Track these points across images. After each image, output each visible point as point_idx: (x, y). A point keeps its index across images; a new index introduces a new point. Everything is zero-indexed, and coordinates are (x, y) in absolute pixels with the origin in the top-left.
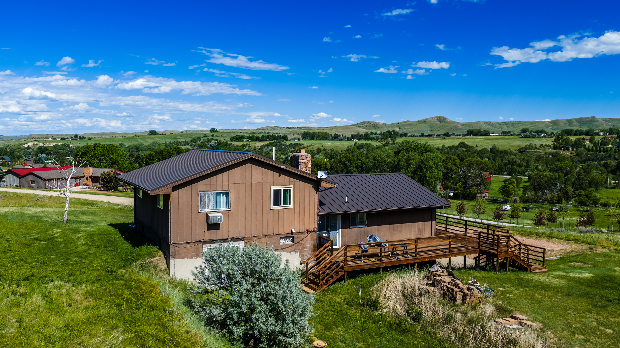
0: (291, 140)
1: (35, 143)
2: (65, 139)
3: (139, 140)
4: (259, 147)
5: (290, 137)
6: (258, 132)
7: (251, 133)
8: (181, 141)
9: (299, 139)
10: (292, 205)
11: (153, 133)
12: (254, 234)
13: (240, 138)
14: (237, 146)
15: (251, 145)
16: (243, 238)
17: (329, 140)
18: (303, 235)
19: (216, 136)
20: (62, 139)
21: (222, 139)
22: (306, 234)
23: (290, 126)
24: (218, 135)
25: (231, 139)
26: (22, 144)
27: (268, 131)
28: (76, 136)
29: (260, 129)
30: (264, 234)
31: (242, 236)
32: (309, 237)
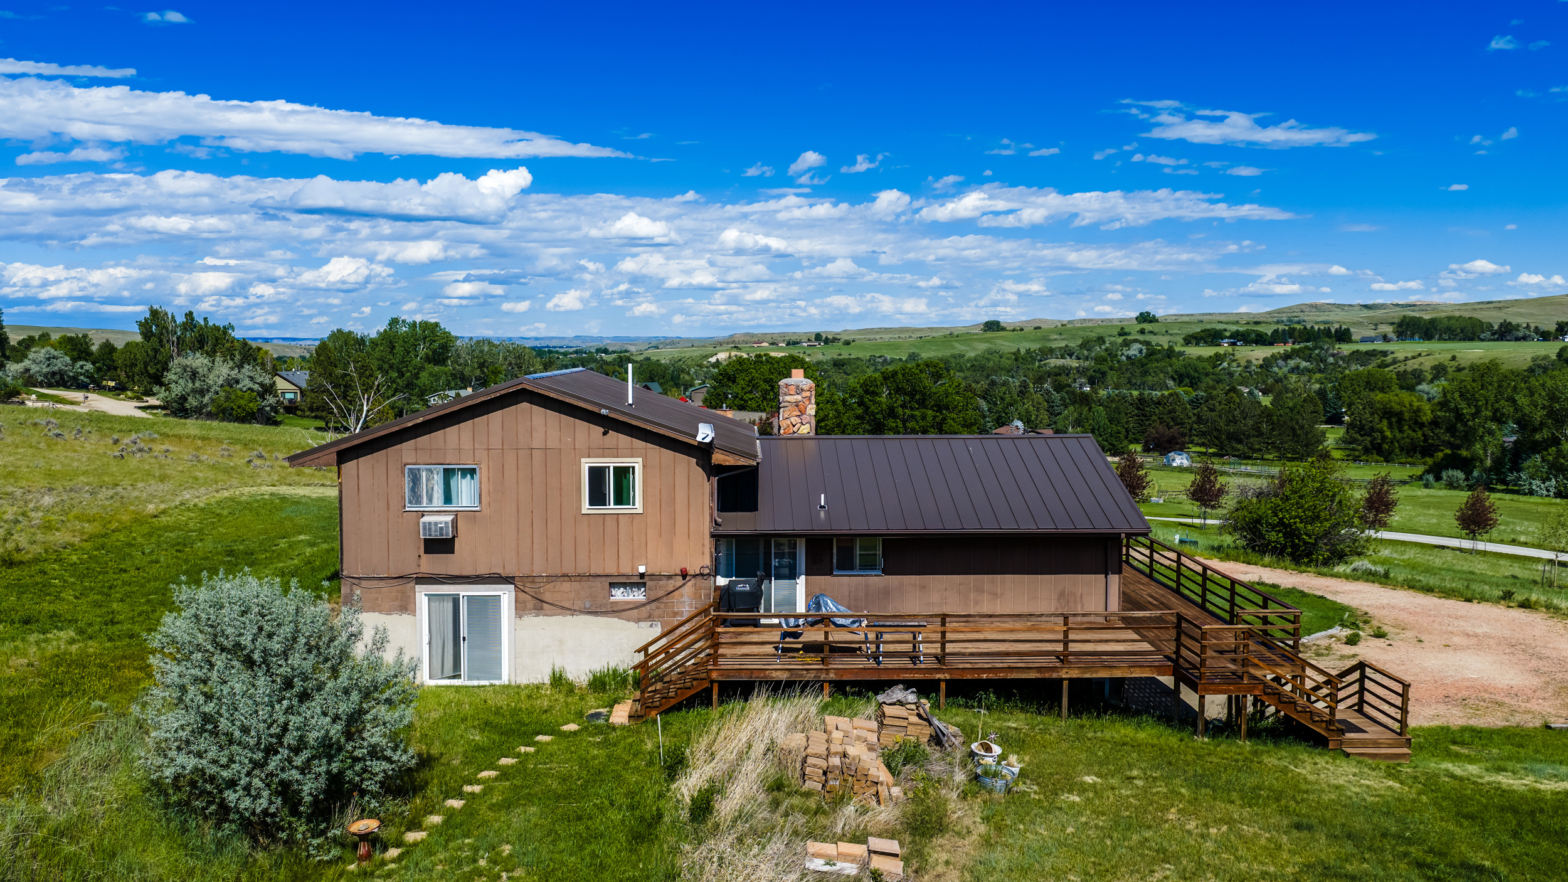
0: (1364, 340)
1: (733, 354)
2: (795, 343)
3: (956, 345)
4: (1261, 362)
5: (1357, 333)
6: (1271, 320)
7: (1248, 323)
8: (1054, 346)
9: (1385, 338)
10: (639, 506)
11: (993, 326)
12: (539, 568)
13: (1212, 337)
14: (1200, 358)
15: (1238, 356)
16: (513, 577)
17: (1482, 340)
18: (671, 582)
19: (1151, 332)
20: (788, 344)
21: (1164, 342)
22: (679, 581)
23: (1370, 302)
24: (1156, 330)
25: (1185, 339)
26: (707, 357)
27: (1303, 317)
28: (818, 337)
29: (1279, 311)
30: (565, 571)
31: (509, 571)
32: (689, 587)
